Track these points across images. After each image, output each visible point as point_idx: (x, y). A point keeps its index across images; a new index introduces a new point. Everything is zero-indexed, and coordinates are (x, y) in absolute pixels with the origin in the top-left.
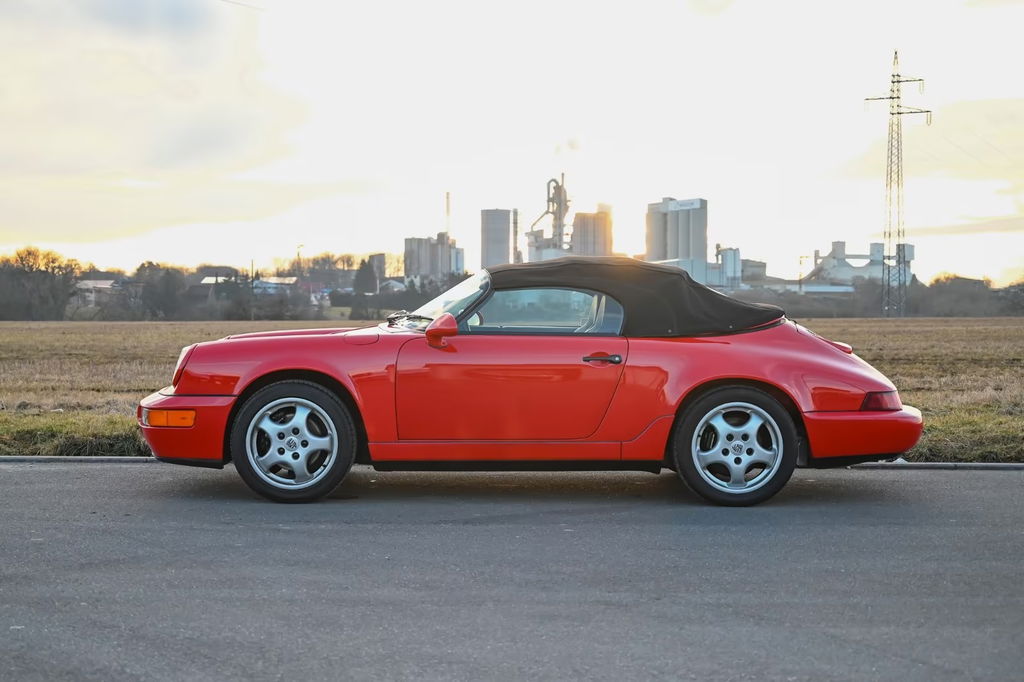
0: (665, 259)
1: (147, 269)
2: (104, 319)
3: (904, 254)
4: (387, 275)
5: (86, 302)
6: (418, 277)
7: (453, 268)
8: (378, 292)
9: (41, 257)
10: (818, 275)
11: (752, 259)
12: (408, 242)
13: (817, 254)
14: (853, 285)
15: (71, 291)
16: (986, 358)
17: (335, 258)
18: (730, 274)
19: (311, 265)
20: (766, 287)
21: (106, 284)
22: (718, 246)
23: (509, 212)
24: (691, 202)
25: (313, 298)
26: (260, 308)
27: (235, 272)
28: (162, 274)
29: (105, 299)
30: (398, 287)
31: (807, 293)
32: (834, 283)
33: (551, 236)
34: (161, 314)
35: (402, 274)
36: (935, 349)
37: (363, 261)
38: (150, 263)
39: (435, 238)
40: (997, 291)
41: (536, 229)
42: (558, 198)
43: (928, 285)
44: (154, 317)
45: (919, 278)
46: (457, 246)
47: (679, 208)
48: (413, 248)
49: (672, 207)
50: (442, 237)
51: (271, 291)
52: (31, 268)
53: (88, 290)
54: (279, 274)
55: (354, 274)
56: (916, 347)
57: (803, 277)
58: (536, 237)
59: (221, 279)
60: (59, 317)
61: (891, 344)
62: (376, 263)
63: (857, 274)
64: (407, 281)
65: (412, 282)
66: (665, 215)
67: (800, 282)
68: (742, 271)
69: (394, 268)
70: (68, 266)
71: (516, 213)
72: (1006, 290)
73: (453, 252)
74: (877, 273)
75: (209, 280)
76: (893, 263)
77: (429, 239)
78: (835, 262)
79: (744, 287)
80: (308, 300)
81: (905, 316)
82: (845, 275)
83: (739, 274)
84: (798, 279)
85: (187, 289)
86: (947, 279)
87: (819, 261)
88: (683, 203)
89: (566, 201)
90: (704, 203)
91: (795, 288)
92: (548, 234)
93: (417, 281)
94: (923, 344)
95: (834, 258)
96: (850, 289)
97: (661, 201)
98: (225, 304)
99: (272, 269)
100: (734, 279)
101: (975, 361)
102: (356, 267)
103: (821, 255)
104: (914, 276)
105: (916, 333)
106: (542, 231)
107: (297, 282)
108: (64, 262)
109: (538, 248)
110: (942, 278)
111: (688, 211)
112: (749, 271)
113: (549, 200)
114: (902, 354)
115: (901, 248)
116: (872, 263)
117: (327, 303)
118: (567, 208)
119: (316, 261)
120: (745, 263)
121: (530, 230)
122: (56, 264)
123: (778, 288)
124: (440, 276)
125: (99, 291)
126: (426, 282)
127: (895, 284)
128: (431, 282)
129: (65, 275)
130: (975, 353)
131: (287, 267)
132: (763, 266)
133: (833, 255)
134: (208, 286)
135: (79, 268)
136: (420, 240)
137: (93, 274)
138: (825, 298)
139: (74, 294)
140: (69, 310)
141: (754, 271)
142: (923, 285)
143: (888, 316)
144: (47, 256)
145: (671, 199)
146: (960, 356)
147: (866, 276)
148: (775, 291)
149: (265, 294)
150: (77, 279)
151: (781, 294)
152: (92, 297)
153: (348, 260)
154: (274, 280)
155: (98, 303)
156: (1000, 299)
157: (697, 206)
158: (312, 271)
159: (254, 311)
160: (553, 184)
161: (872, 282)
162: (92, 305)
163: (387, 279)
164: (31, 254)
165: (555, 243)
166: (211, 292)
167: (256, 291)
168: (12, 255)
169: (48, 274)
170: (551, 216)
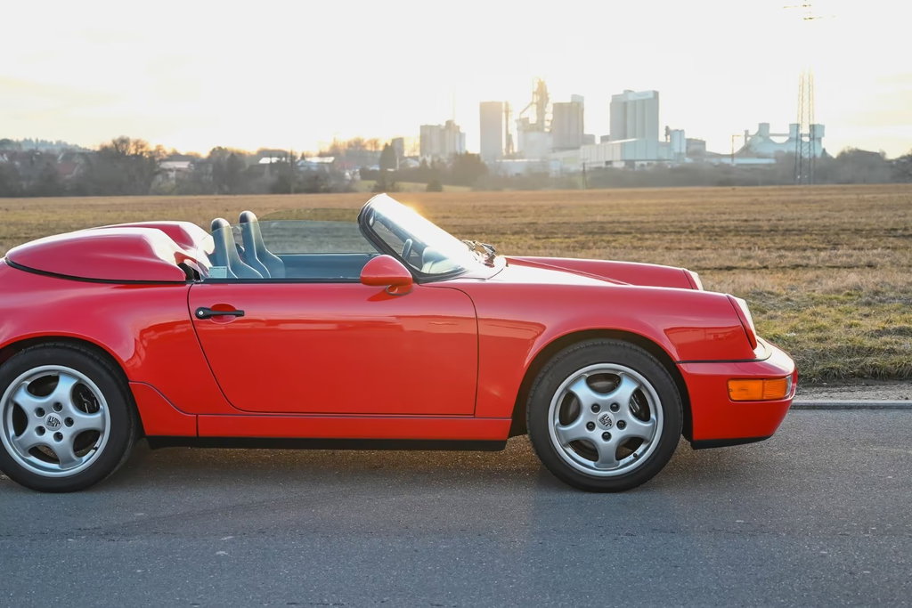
0: (625, 137)
1: (218, 153)
2: (180, 193)
3: (815, 132)
4: (406, 154)
5: (167, 178)
6: (430, 156)
7: (458, 150)
8: (398, 167)
9: (132, 144)
10: (747, 150)
11: (694, 138)
12: (423, 128)
13: (747, 132)
14: (776, 158)
15: (157, 170)
17: (365, 142)
18: (677, 150)
19: (346, 147)
20: (705, 160)
21: (184, 165)
22: (667, 128)
23: (501, 103)
24: (646, 93)
25: (347, 174)
26: (300, 183)
27: (285, 154)
28: (228, 156)
29: (182, 176)
30: (414, 164)
31: (739, 165)
32: (759, 157)
33: (534, 122)
34: (226, 188)
35: (418, 153)
37: (386, 145)
38: (220, 148)
39: (444, 124)
40: (891, 161)
41: (523, 116)
42: (542, 94)
43: (835, 156)
44: (222, 192)
45: (827, 151)
46: (461, 131)
47: (636, 98)
48: (427, 133)
49: (631, 98)
50: (449, 123)
51: (314, 169)
52: (124, 152)
53: (171, 170)
54: (321, 155)
55: (379, 156)
57: (735, 152)
58: (525, 126)
59: (274, 160)
60: (145, 193)
62: (397, 145)
63: (778, 148)
64: (421, 159)
65: (424, 160)
66: (625, 104)
67: (732, 156)
68: (687, 148)
69: (411, 147)
70: (154, 151)
71: (507, 104)
72: (898, 161)
73: (457, 136)
74: (792, 148)
75: (265, 161)
76: (806, 139)
77: (440, 125)
78: (760, 140)
79: (688, 160)
80: (343, 176)
81: (815, 184)
82: (770, 150)
83: (684, 150)
84: (730, 153)
85: (247, 166)
86: (851, 151)
87: (749, 139)
88: (638, 95)
89: (547, 95)
90: (656, 94)
91: (728, 161)
92: (533, 119)
93: (429, 160)
95: (760, 136)
96: (773, 161)
97: (622, 93)
98: (276, 178)
99: (316, 152)
100: (680, 154)
102: (381, 149)
103: (750, 134)
104: (824, 150)
106: (528, 118)
107: (333, 162)
108: (152, 147)
109: (525, 131)
110: (846, 150)
111: (643, 101)
112: (693, 148)
113: (534, 93)
115: (813, 127)
116: (790, 140)
117: (358, 177)
118: (547, 99)
119: (350, 145)
120: (689, 141)
121: (518, 118)
122: (144, 150)
123: (715, 161)
124: (447, 154)
125: (179, 170)
126: (436, 160)
127: (806, 156)
128: (439, 161)
129: (150, 158)
131: (326, 149)
132: (703, 143)
133: (759, 134)
134: (264, 165)
135: (164, 152)
136: (432, 127)
137: (176, 157)
138: (752, 168)
139: (157, 173)
140: (154, 185)
141: (696, 147)
142: (831, 157)
143: (800, 183)
144: (136, 143)
145: (630, 91)
147: (786, 151)
148: (712, 164)
149: (309, 170)
150: (162, 160)
151: (716, 166)
152: (172, 175)
153: (375, 143)
154: (316, 160)
155: (177, 179)
156: (892, 167)
157: (651, 96)
158: (347, 152)
159: (294, 185)
160: (536, 81)
161: (789, 155)
162: (173, 182)
163: (406, 158)
164: (124, 141)
165: (538, 127)
166: (267, 169)
167: (302, 169)
168: (108, 142)
169: (138, 157)
170: (535, 107)
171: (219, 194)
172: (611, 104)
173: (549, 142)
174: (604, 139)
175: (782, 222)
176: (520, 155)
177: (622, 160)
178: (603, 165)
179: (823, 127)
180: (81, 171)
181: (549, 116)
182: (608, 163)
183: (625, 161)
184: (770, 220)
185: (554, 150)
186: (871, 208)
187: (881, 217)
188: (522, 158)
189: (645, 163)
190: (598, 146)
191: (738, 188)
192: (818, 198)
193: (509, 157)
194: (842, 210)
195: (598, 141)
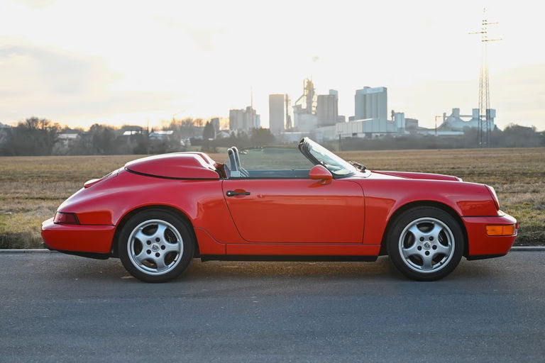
0: (365, 118)
1: (96, 128)
2: (72, 155)
3: (490, 114)
4: (220, 129)
5: (63, 145)
6: (237, 130)
7: (255, 125)
8: (215, 137)
9: (39, 122)
10: (445, 126)
11: (410, 118)
12: (231, 111)
13: (445, 114)
14: (464, 131)
15: (56, 139)
16: (530, 172)
17: (193, 120)
18: (399, 126)
19: (181, 124)
20: (418, 132)
21: (74, 136)
22: (393, 112)
23: (283, 95)
24: (378, 89)
25: (182, 142)
26: (153, 148)
27: (141, 129)
28: (103, 130)
29: (72, 144)
30: (226, 135)
31: (439, 136)
32: (453, 130)
33: (305, 108)
34: (102, 151)
35: (228, 128)
36: (504, 167)
37: (208, 123)
38: (97, 125)
39: (245, 109)
40: (539, 133)
41: (297, 104)
42: (310, 88)
43: (502, 130)
44: (99, 153)
45: (498, 126)
46: (257, 113)
47: (372, 92)
48: (234, 114)
49: (368, 92)
50: (249, 108)
51: (160, 138)
52: (34, 128)
53: (65, 139)
54: (164, 129)
55: (203, 130)
56: (493, 166)
57: (437, 127)
58: (298, 110)
59: (134, 133)
60: (49, 154)
61: (480, 165)
62: (214, 123)
63: (465, 125)
64: (231, 132)
65: (233, 133)
66: (365, 96)
67: (436, 130)
68: (406, 124)
69: (224, 124)
70: (54, 127)
71: (287, 95)
72: (544, 133)
73: (254, 117)
74: (476, 124)
75: (127, 133)
76: (484, 119)
77: (242, 110)
78: (454, 119)
79: (407, 133)
80: (179, 143)
81: (491, 147)
82: (460, 126)
83: (404, 126)
84: (434, 128)
85: (116, 137)
86: (513, 127)
87: (446, 119)
88: (374, 89)
89: (313, 90)
90: (385, 89)
91: (433, 133)
92: (304, 106)
93: (236, 132)
94: (497, 165)
95: (454, 117)
96: (462, 133)
98: (135, 145)
99: (161, 127)
100: (401, 128)
101: (524, 174)
102: (204, 125)
103: (447, 115)
104: (496, 126)
105: (494, 158)
106: (301, 105)
107: (173, 134)
108: (52, 125)
109: (299, 114)
110: (510, 126)
111: (377, 94)
112: (409, 125)
113: (304, 89)
114: (485, 171)
115: (488, 111)
116: (473, 119)
117: (190, 144)
118: (314, 93)
119: (183, 122)
120: (407, 120)
121: (294, 105)
122: (47, 126)
123: (424, 133)
124: (248, 129)
125: (70, 139)
126: (240, 132)
127: (485, 130)
128: (243, 133)
129: (51, 131)
130: (524, 169)
131: (168, 125)
132: (416, 121)
133: (453, 115)
134: (127, 136)
135: (60, 128)
136: (237, 111)
137: (67, 130)
138: (448, 138)
139: (57, 141)
140: (54, 150)
141: (412, 124)
142: (500, 131)
143: (481, 147)
144: (42, 121)
145: (368, 88)
146: (516, 171)
147: (470, 126)
148: (422, 135)
149: (157, 140)
150: (59, 133)
151: (425, 137)
152: (66, 142)
153: (200, 121)
154: (161, 133)
155: (69, 146)
156: (540, 137)
157: (382, 91)
158: (181, 127)
159: (149, 149)
160: (306, 81)
161: (473, 129)
162: (67, 147)
163: (220, 131)
164: (34, 120)
165: (308, 111)
166: (129, 139)
167: (152, 138)
168: (24, 121)
169: (44, 131)
170: (305, 97)
171: (97, 155)
172: (356, 96)
173: (315, 120)
174: (351, 119)
175: (476, 169)
176: (296, 129)
177: (364, 133)
178: (351, 136)
179: (494, 111)
180: (6, 140)
181: (315, 104)
182: (354, 134)
183: (366, 133)
184: (468, 168)
185: (318, 126)
186: (530, 161)
187: (537, 166)
188: (298, 131)
189: (379, 134)
190: (347, 123)
191: (442, 150)
192: (495, 155)
193: (288, 131)
194: (513, 162)
195: (347, 120)
